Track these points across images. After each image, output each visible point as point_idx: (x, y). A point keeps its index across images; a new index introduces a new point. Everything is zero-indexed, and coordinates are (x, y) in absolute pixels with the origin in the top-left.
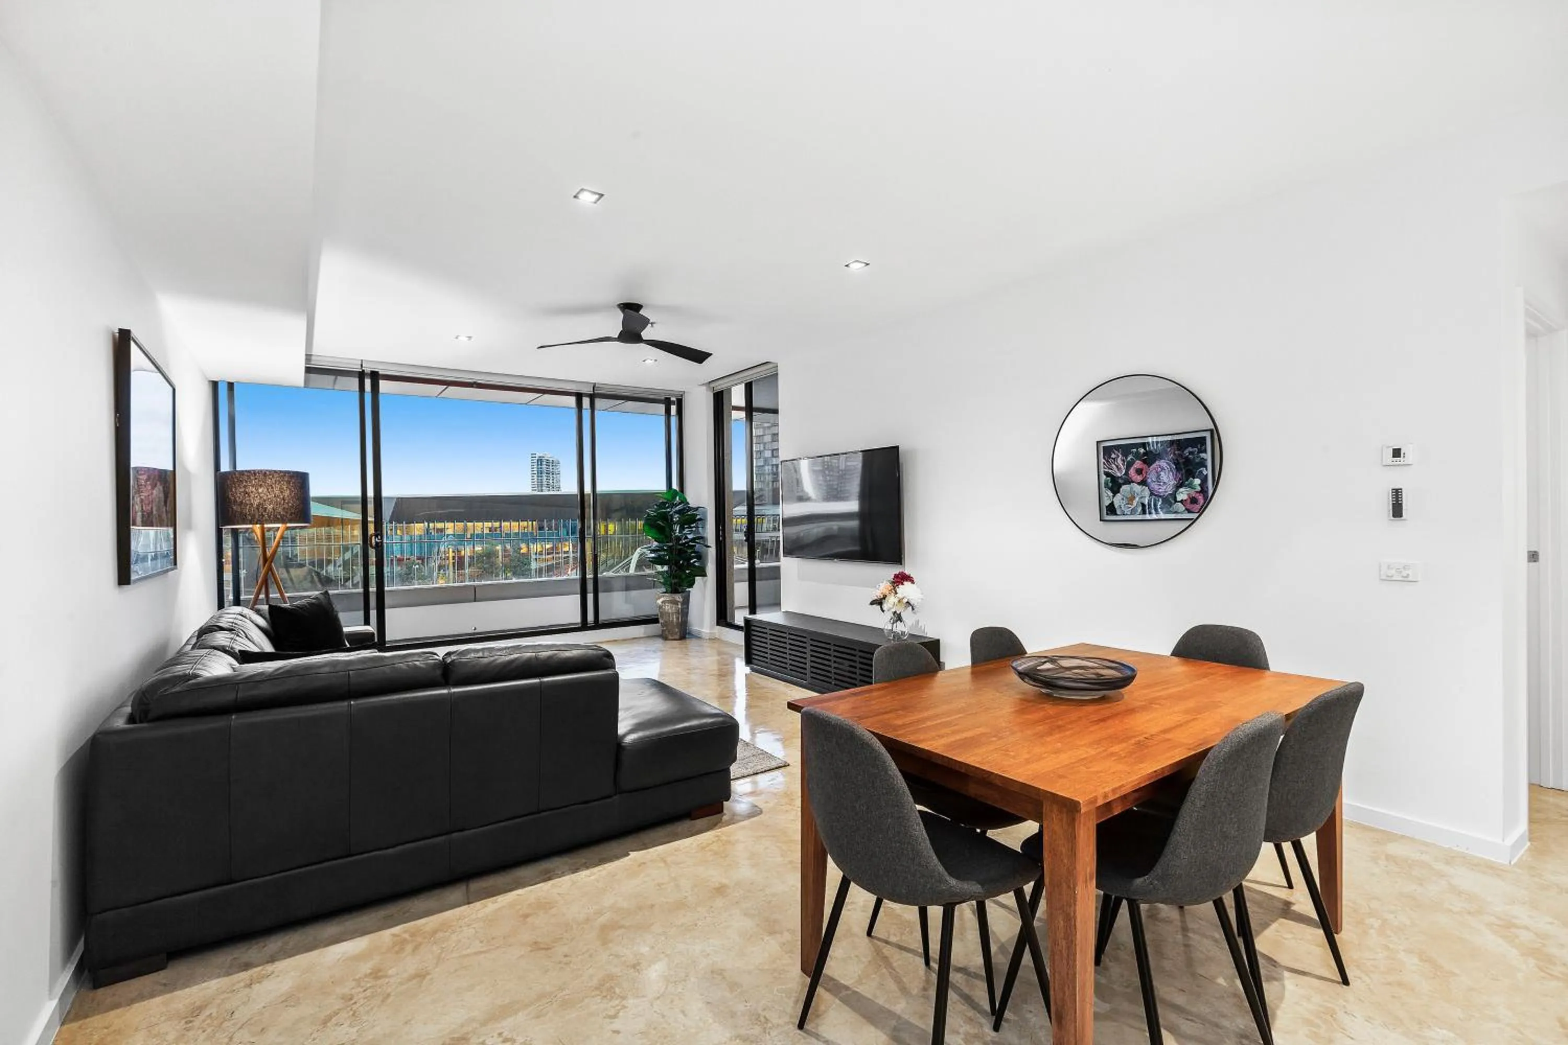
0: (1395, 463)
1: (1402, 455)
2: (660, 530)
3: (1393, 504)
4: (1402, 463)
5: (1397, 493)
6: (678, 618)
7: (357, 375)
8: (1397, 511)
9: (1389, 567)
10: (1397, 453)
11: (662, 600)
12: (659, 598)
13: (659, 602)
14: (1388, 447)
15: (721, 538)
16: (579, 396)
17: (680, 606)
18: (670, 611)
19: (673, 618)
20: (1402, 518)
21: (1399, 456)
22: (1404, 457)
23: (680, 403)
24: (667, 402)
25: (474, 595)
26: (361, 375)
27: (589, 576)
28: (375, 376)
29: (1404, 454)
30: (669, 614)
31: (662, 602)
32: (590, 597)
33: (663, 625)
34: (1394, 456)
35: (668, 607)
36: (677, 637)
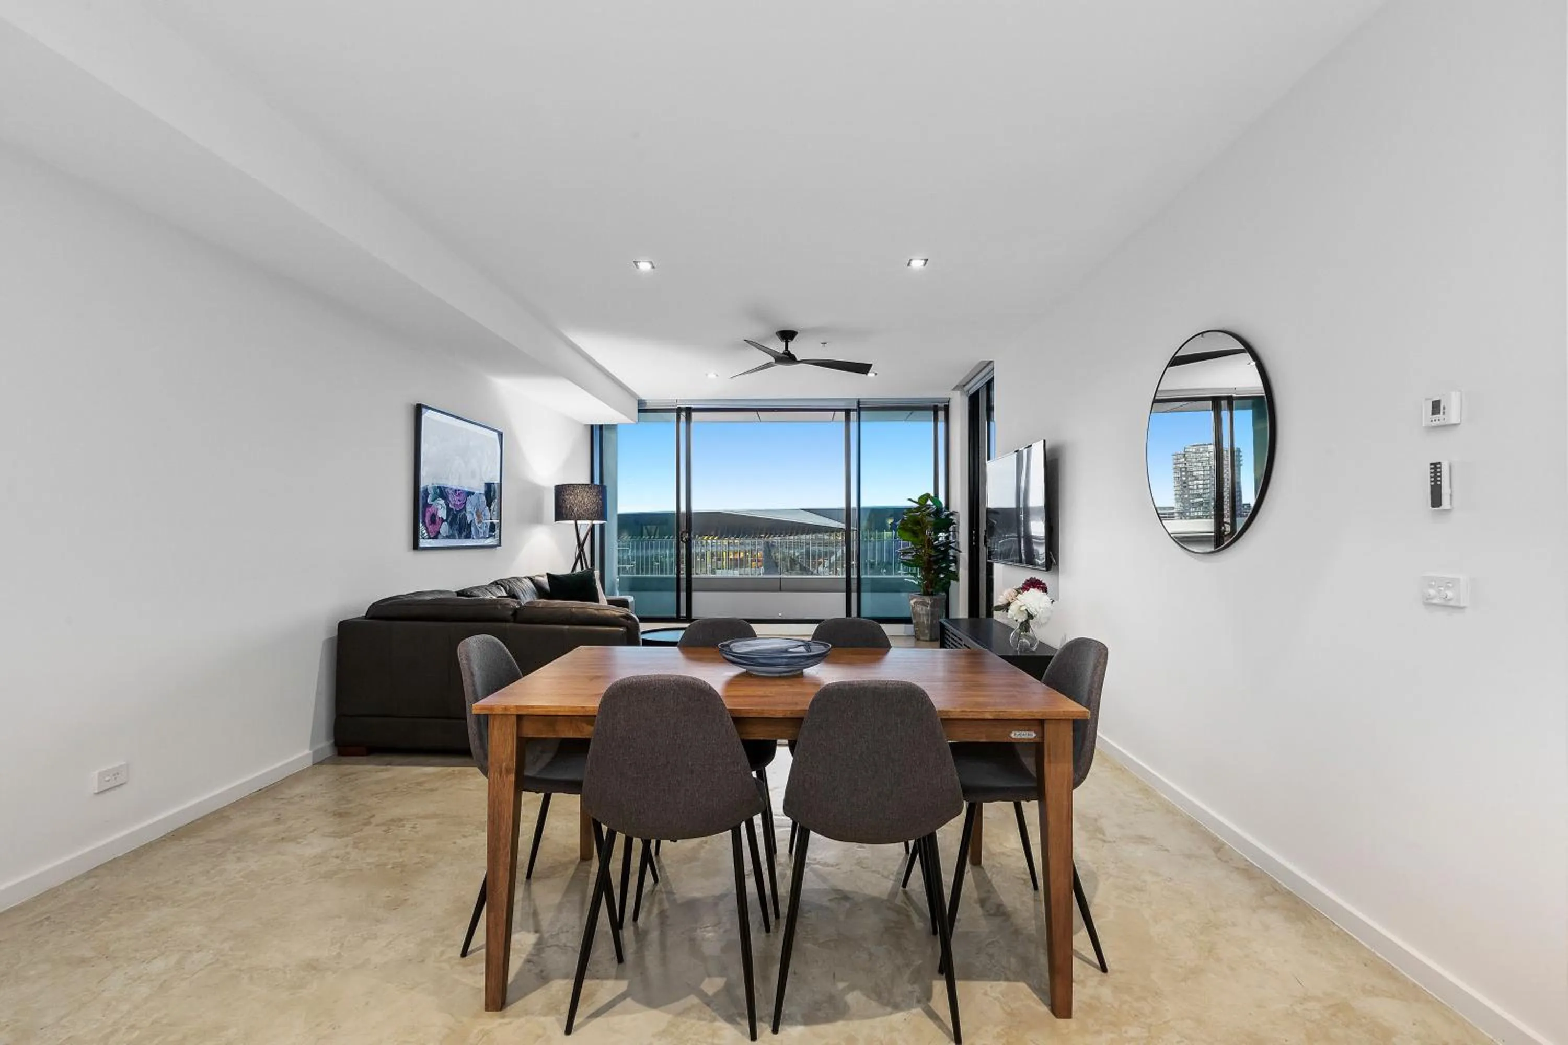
0: (1434, 423)
1: (1442, 410)
2: (915, 534)
3: (1432, 486)
4: (1442, 422)
5: (1436, 468)
6: (928, 620)
7: (676, 411)
8: (1436, 498)
9: (1430, 585)
10: (1436, 407)
11: (914, 600)
12: (912, 599)
13: (912, 602)
14: (1427, 399)
15: (974, 543)
16: (848, 412)
17: (929, 608)
18: (921, 613)
19: (923, 619)
20: (1441, 508)
21: (1439, 413)
22: (1444, 413)
23: (947, 409)
24: (936, 409)
25: (780, 587)
26: (679, 410)
27: (854, 576)
28: (689, 410)
29: (1444, 408)
30: (920, 615)
31: (914, 604)
32: (854, 596)
33: (916, 625)
34: (1433, 413)
35: (919, 609)
36: (928, 638)
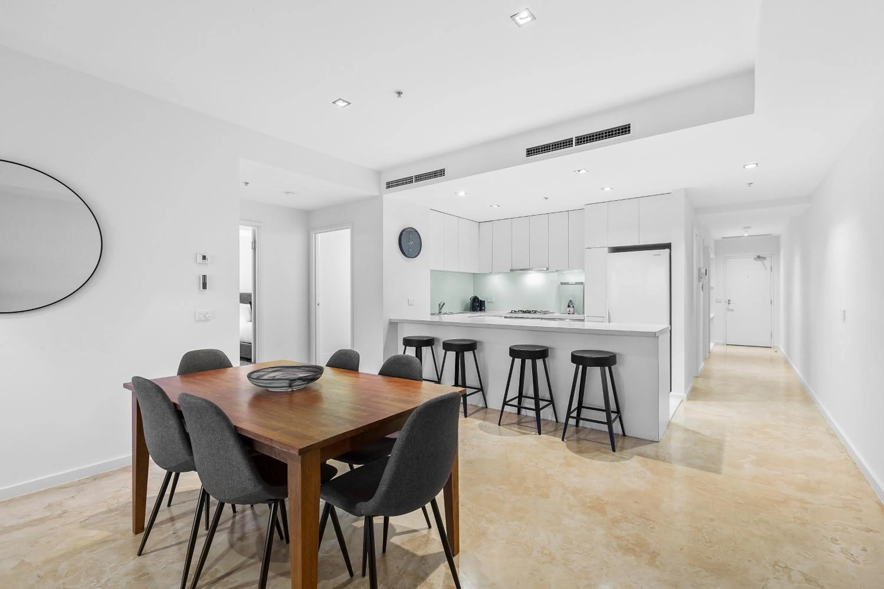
0: (203, 263)
1: (206, 259)
3: (203, 282)
4: (206, 263)
5: (204, 277)
8: (205, 286)
9: (200, 314)
10: (204, 258)
14: (201, 254)
20: (206, 290)
21: (205, 259)
22: (207, 260)
34: (203, 259)
